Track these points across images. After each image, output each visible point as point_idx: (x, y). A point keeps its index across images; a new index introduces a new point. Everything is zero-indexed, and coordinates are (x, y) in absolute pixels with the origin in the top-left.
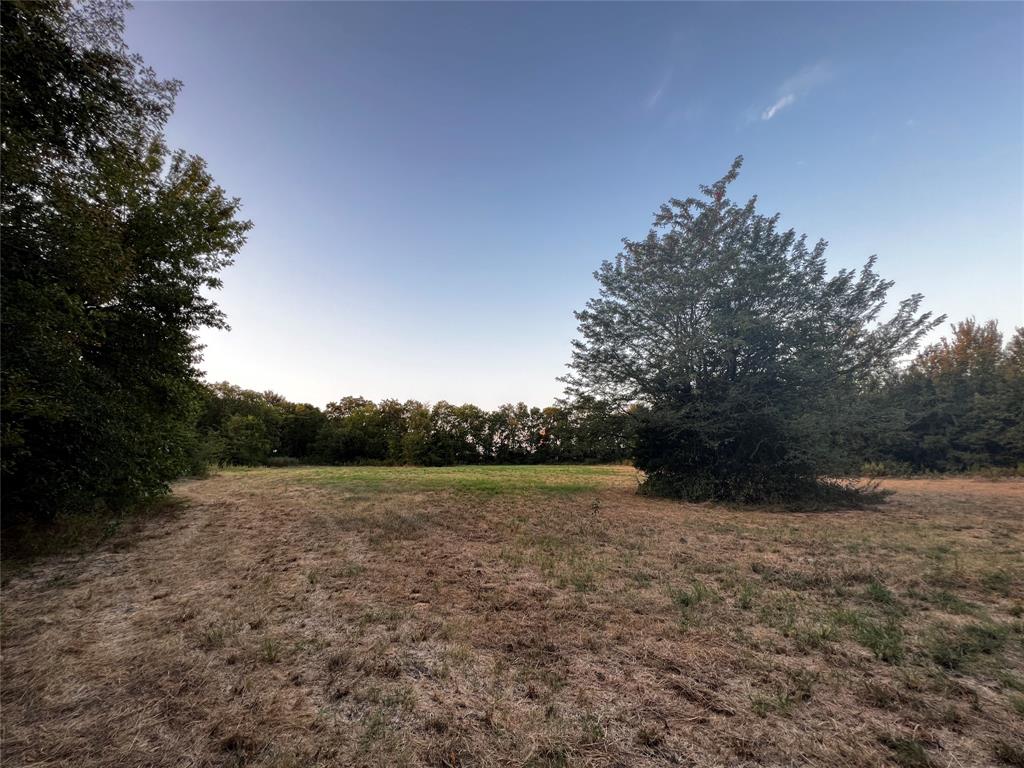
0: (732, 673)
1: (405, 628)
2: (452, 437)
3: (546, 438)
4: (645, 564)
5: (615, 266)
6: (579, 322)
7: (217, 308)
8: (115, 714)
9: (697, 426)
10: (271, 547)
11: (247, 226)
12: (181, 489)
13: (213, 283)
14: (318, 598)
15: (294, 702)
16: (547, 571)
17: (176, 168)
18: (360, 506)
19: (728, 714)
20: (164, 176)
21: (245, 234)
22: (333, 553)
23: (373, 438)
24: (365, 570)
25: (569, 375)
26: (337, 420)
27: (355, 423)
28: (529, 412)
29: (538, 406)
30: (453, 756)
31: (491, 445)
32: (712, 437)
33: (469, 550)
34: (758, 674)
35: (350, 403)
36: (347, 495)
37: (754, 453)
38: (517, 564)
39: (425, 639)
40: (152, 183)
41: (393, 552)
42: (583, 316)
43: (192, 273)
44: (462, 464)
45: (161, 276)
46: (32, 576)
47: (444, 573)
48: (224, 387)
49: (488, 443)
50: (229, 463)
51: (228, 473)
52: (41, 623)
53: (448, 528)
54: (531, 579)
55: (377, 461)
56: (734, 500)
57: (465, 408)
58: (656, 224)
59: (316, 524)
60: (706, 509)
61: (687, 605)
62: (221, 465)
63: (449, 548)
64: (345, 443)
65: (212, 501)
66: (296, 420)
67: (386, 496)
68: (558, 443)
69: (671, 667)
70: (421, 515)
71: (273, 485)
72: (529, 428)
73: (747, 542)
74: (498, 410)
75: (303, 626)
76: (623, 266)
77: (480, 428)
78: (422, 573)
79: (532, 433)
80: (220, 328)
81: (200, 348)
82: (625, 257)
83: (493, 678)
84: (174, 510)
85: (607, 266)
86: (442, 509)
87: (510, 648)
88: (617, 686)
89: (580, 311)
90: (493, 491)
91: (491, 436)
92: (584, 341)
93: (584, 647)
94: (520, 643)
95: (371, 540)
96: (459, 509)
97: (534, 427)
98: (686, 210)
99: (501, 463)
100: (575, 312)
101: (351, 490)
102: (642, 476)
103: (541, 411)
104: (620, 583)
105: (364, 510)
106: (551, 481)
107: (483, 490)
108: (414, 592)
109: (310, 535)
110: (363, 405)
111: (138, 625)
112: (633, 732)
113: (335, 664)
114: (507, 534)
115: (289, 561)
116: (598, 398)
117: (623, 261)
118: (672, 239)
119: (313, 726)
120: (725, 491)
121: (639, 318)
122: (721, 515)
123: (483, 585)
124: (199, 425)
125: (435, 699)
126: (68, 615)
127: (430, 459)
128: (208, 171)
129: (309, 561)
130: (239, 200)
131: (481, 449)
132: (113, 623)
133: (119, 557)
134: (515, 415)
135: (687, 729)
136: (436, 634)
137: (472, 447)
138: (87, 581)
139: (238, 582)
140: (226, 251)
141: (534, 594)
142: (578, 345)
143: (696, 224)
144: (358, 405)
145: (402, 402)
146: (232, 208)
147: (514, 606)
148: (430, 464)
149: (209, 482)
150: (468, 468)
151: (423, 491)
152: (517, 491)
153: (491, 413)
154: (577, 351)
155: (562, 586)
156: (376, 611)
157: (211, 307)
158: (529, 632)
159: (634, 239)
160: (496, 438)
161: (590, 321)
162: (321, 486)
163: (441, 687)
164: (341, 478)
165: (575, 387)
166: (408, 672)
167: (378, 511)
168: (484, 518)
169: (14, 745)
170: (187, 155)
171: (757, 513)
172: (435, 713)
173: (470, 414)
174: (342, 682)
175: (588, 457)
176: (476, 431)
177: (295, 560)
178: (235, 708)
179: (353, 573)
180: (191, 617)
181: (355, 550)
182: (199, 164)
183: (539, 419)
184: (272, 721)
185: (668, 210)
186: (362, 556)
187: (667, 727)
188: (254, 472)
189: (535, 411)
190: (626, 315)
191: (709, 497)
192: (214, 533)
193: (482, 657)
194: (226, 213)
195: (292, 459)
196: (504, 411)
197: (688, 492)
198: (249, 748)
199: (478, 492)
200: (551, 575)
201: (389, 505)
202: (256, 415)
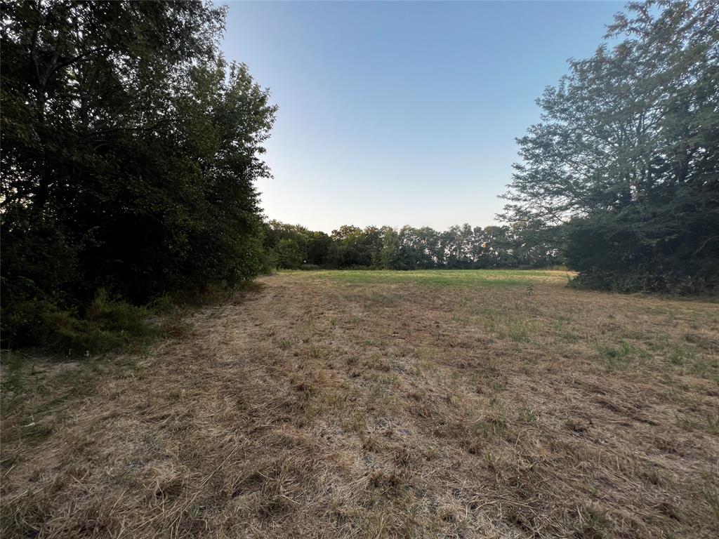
0: (658, 401)
1: (391, 350)
2: (414, 250)
3: (487, 250)
4: (574, 329)
5: (557, 90)
6: (521, 146)
7: (265, 165)
8: (246, 369)
9: (633, 227)
10: (308, 307)
11: (275, 110)
12: (260, 280)
13: (261, 150)
14: (338, 332)
15: (330, 375)
16: (489, 329)
17: (232, 75)
18: (356, 290)
19: (652, 424)
20: (227, 82)
21: (275, 114)
22: (343, 312)
23: (362, 252)
24: (363, 320)
25: (509, 192)
26: (339, 240)
27: (350, 242)
28: (473, 231)
29: (479, 226)
30: (426, 412)
31: (442, 256)
32: (651, 236)
33: (430, 315)
34: (686, 405)
35: (346, 230)
36: (349, 284)
37: (699, 250)
38: (466, 323)
39: (403, 356)
40: (221, 88)
41: (380, 313)
42: (525, 141)
43: (249, 145)
44: (422, 269)
45: (234, 149)
46: (202, 313)
47: (413, 325)
48: (274, 223)
49: (440, 254)
50: (281, 268)
51: (282, 273)
52: (210, 331)
53: (415, 302)
54: (476, 332)
55: (365, 267)
56: (668, 292)
57: (423, 229)
58: (607, 36)
59: (332, 297)
60: (637, 299)
61: (614, 356)
62: (277, 269)
63: (415, 313)
64: (345, 256)
65: (276, 286)
66: (315, 242)
67: (373, 285)
68: (496, 253)
69: (596, 390)
70: (396, 295)
71: (306, 279)
72: (473, 242)
73: (680, 321)
74: (448, 230)
75: (331, 344)
76: (566, 87)
77: (435, 243)
78: (399, 324)
79: (475, 247)
80: (268, 177)
81: (259, 194)
82: (569, 78)
83: (450, 380)
84: (258, 288)
85: (550, 91)
86: (409, 292)
87: (462, 367)
88: (548, 396)
89: (520, 138)
90: (447, 283)
91: (443, 249)
92: (523, 163)
93: (520, 372)
94: (469, 365)
95: (365, 306)
96: (422, 293)
97: (477, 241)
98: (644, 12)
99: (450, 268)
100: (516, 139)
101: (350, 282)
102: (573, 274)
103: (483, 230)
104: (551, 339)
105: (360, 292)
106: (491, 278)
107: (438, 282)
108: (394, 333)
109: (329, 303)
110: (354, 231)
111: (250, 336)
112: (561, 423)
113: (351, 362)
114: (456, 307)
115: (320, 314)
116: (534, 211)
117: (567, 83)
118: (624, 49)
119: (342, 387)
120: (659, 284)
121: (579, 136)
122: (653, 302)
123: (441, 332)
124: (264, 245)
125: (412, 384)
126: (221, 329)
127: (400, 265)
128: (249, 72)
129: (331, 315)
130: (269, 89)
131: (435, 259)
132: (239, 334)
133: (237, 308)
134: (462, 233)
135: (611, 427)
136: (411, 354)
137: (428, 258)
138: (225, 317)
139: (294, 321)
140: (265, 128)
141: (479, 340)
142: (518, 167)
143: (655, 26)
144: (351, 231)
145: (379, 227)
146: (265, 96)
147: (463, 345)
148: (400, 268)
149: (273, 277)
150: (426, 271)
151: (396, 283)
152: (464, 284)
153: (442, 233)
154: (518, 172)
155: (502, 337)
156: (372, 341)
157: (262, 164)
158: (476, 359)
159: (579, 58)
160: (447, 251)
161: (530, 145)
162: (333, 279)
163: (416, 380)
164: (344, 275)
165: (513, 203)
166: (394, 370)
167: (368, 292)
168: (439, 298)
169: (208, 374)
170: (237, 64)
171: (693, 303)
172: (412, 391)
173: (427, 234)
174: (355, 370)
175: (522, 263)
176: (432, 245)
177: (322, 314)
178: (300, 374)
179: (356, 322)
180: (274, 334)
181: (357, 311)
182: (244, 68)
183: (480, 235)
184: (321, 381)
185: (622, 18)
186: (360, 314)
187: (591, 423)
188: (295, 273)
189: (478, 230)
190: (565, 136)
191: (641, 288)
192: (279, 300)
193: (442, 369)
194: (263, 101)
195: (315, 266)
196: (452, 230)
197: (618, 285)
198: (310, 391)
199: (434, 284)
200: (492, 331)
201: (375, 289)
202: (293, 239)
